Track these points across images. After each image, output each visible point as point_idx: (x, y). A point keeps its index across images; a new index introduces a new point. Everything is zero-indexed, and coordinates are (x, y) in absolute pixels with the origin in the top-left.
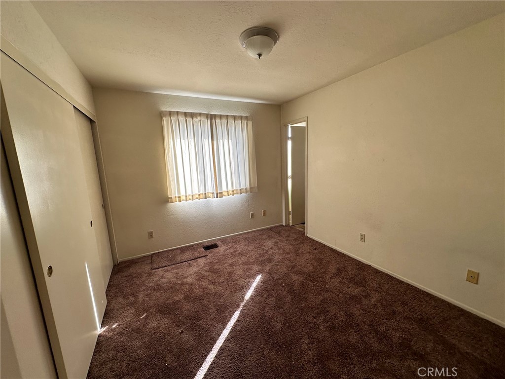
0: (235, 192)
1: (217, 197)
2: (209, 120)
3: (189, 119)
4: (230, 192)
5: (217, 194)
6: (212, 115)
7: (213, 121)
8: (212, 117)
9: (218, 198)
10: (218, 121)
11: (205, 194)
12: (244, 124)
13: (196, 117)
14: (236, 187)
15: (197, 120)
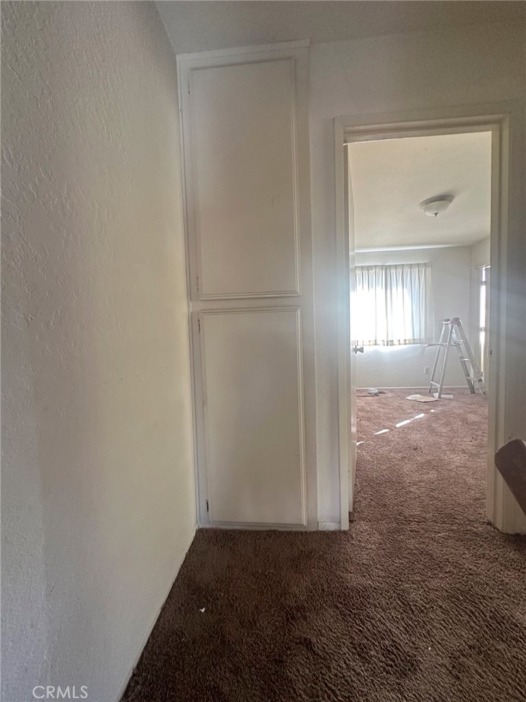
0: (407, 342)
1: (387, 345)
2: (384, 271)
3: (365, 272)
4: (402, 342)
5: (387, 342)
6: (387, 266)
7: (388, 271)
8: (387, 268)
9: (389, 346)
10: (393, 271)
11: (376, 340)
12: (422, 272)
13: (372, 270)
14: (409, 336)
15: (372, 272)
